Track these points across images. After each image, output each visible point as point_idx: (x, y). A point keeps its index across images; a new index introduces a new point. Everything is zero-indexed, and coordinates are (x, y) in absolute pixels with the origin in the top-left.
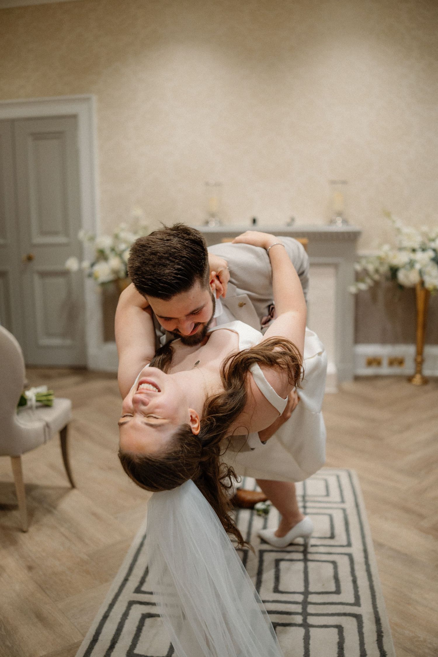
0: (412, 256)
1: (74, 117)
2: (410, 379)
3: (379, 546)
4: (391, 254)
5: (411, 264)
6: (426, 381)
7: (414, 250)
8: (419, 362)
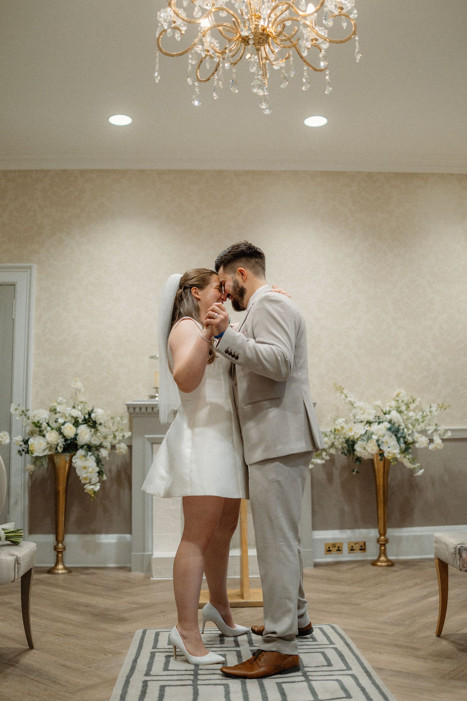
0: (367, 428)
1: (13, 285)
2: (374, 563)
3: (379, 670)
4: (346, 427)
5: (368, 436)
6: (391, 564)
7: (369, 423)
8: (383, 544)
